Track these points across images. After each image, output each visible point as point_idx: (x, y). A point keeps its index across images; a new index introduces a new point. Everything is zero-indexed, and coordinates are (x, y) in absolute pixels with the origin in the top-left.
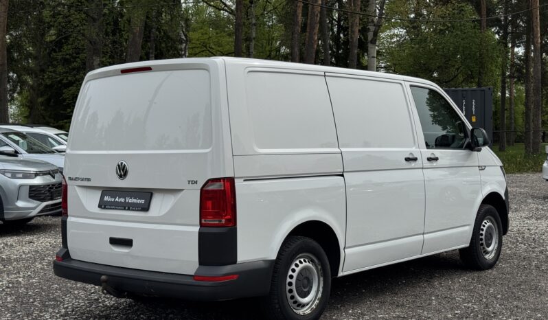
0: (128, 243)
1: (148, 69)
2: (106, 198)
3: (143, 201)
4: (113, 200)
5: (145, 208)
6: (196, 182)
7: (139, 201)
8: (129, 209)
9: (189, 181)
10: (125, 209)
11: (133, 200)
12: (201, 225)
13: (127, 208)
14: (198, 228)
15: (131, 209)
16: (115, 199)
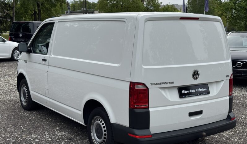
0: (200, 113)
1: (197, 19)
2: (183, 92)
3: (206, 89)
5: (208, 93)
6: (229, 76)
7: (203, 90)
8: (200, 95)
10: (198, 95)
11: (199, 90)
12: (229, 95)
13: (199, 94)
14: (228, 97)
15: (201, 94)
16: (189, 91)
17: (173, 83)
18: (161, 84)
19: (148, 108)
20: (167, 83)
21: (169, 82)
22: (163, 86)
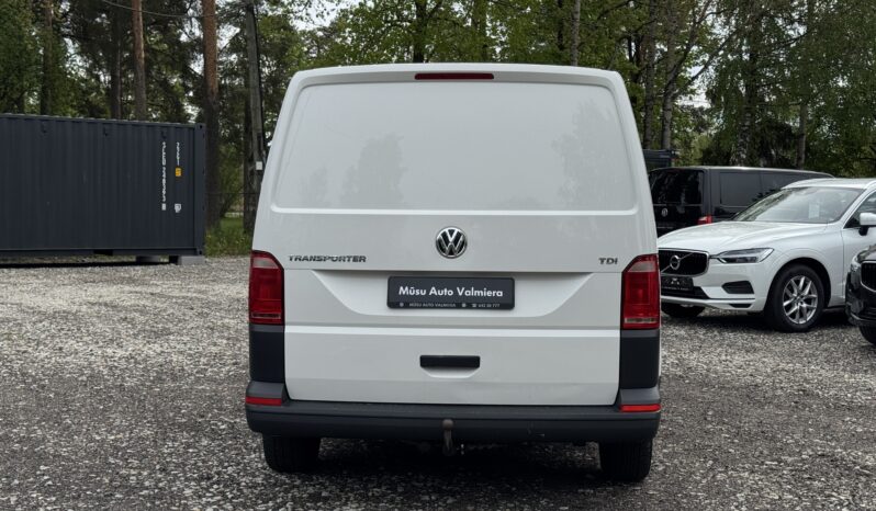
2: (403, 291)
3: (500, 294)
4: (423, 293)
5: (507, 304)
6: (615, 261)
7: (489, 293)
8: (469, 307)
9: (602, 260)
10: (459, 307)
11: (472, 292)
12: (623, 328)
13: (464, 305)
14: (618, 332)
15: (474, 305)
16: (428, 292)
17: (362, 259)
18: (319, 259)
19: (282, 323)
20: (340, 259)
21: (349, 257)
22: (329, 265)
